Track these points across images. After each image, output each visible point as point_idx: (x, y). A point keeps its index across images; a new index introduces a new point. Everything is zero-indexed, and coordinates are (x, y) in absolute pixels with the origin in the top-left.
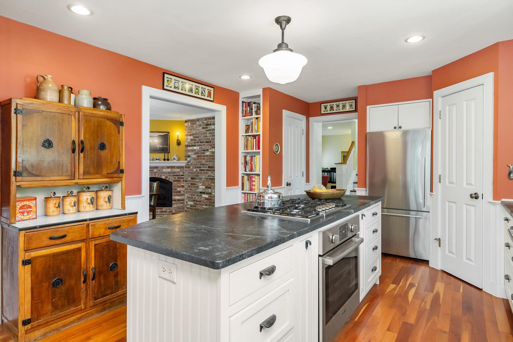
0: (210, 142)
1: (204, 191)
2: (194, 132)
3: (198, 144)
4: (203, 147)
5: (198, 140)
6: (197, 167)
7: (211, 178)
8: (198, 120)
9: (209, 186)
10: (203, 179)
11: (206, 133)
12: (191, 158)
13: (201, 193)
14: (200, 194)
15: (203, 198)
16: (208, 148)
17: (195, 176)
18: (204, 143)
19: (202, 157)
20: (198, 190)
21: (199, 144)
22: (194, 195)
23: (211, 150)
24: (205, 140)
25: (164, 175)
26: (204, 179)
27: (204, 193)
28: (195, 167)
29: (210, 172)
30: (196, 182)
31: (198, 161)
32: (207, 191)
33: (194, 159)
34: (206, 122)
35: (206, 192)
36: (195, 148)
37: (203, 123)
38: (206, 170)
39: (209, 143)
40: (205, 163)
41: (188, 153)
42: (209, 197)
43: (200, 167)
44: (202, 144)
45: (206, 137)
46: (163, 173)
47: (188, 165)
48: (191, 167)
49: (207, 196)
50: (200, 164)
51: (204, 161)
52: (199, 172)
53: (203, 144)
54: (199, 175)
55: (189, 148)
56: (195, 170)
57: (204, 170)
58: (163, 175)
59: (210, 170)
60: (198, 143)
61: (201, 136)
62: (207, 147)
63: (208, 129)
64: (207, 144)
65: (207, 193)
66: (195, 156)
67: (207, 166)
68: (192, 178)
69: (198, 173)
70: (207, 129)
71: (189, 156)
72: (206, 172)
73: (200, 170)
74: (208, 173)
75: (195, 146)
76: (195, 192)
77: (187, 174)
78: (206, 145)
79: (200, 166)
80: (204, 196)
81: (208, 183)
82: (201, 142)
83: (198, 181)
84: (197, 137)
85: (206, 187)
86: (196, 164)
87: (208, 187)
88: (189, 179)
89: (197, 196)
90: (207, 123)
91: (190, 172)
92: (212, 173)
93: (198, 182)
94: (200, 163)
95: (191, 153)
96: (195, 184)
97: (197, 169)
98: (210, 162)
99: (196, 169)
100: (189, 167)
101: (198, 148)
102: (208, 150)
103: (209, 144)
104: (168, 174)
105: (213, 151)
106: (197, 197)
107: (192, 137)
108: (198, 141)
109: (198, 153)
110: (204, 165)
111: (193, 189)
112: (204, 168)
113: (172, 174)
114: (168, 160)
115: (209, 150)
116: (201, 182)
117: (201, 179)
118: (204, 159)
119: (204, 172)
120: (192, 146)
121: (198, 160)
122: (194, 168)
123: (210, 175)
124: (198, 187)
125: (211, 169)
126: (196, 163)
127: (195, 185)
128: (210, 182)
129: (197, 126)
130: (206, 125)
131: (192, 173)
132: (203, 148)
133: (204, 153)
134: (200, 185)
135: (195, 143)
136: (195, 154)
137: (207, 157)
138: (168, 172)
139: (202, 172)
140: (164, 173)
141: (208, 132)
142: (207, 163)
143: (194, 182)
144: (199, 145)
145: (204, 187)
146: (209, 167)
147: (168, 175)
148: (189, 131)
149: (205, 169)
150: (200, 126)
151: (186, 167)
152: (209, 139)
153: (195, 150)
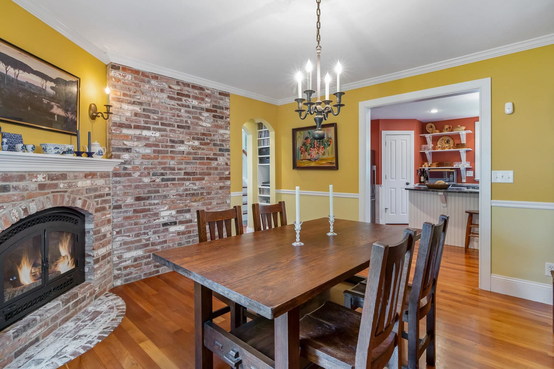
0: (189, 127)
1: (174, 220)
2: (143, 99)
3: (157, 126)
4: (171, 135)
5: (158, 119)
6: (154, 175)
7: (190, 194)
8: (156, 77)
9: (187, 208)
10: (172, 197)
11: (180, 111)
12: (136, 155)
13: (165, 224)
14: (162, 228)
15: (173, 233)
16: (183, 138)
17: (149, 192)
18: (173, 128)
19: (168, 153)
20: (157, 221)
21: (160, 126)
22: (145, 234)
23: (191, 143)
24: (177, 122)
25: (80, 197)
26: (175, 197)
27: (175, 223)
28: (149, 173)
29: (187, 183)
30: (150, 204)
31: (156, 161)
32: (181, 218)
33: (145, 157)
34: (179, 88)
35: (178, 221)
36: (145, 133)
37: (170, 87)
38: (179, 179)
39: (184, 128)
40: (176, 166)
41: (125, 142)
42: (187, 227)
43: (162, 174)
44: (168, 128)
45: (178, 116)
46: (78, 192)
47: (125, 169)
48: (136, 175)
49: (182, 228)
50: (164, 169)
51: (172, 162)
52: (161, 183)
53: (172, 130)
54: (160, 190)
55: (125, 131)
56: (146, 180)
57: (174, 179)
58: (78, 197)
59: (189, 180)
60: (157, 123)
61: (165, 112)
62: (181, 136)
63: (184, 102)
64: (181, 130)
65: (181, 223)
66: (148, 151)
67: (183, 172)
68: (138, 199)
69: (159, 186)
70: (180, 103)
71: (128, 150)
72: (179, 183)
73: (163, 180)
74: (184, 183)
75: (148, 129)
76: (145, 228)
77: (120, 190)
78: (177, 132)
79: (162, 171)
80: (172, 229)
81: (182, 203)
82: (162, 124)
83: (156, 202)
84: (155, 112)
85: (178, 212)
86: (152, 168)
87: (183, 210)
88: (130, 200)
89: (154, 233)
90: (181, 90)
91: (130, 186)
92: (193, 184)
93: (158, 204)
94: (163, 166)
95: (136, 143)
96: (149, 210)
97: (154, 178)
98: (187, 163)
99: (151, 179)
100: (129, 175)
101: (158, 134)
102: (182, 142)
103: (185, 131)
104: (87, 193)
105: (194, 144)
106: (153, 236)
107: (137, 109)
108: (155, 121)
109: (157, 146)
110: (174, 169)
111: (143, 221)
112: (173, 175)
113: (93, 194)
114: (90, 154)
115: (186, 143)
116: (166, 204)
117: (165, 197)
118: (173, 158)
119: (173, 184)
120: (137, 127)
121: (157, 159)
122: (145, 176)
123: (188, 188)
124: (156, 215)
125: (191, 177)
126: (150, 166)
127: (148, 213)
128: (188, 201)
129: (153, 89)
130: (178, 94)
131: (137, 187)
132: (170, 137)
133: (172, 147)
134: (161, 210)
135: (146, 122)
136: (147, 145)
137: (180, 155)
138: (87, 189)
139: (169, 183)
140: (79, 190)
141: (183, 110)
142: (180, 166)
143: (144, 205)
144: (159, 130)
145: (174, 212)
146: (186, 174)
147: (87, 195)
148: (128, 93)
149: (176, 177)
150: (162, 91)
151: (116, 175)
152: (186, 122)
153: (147, 138)
